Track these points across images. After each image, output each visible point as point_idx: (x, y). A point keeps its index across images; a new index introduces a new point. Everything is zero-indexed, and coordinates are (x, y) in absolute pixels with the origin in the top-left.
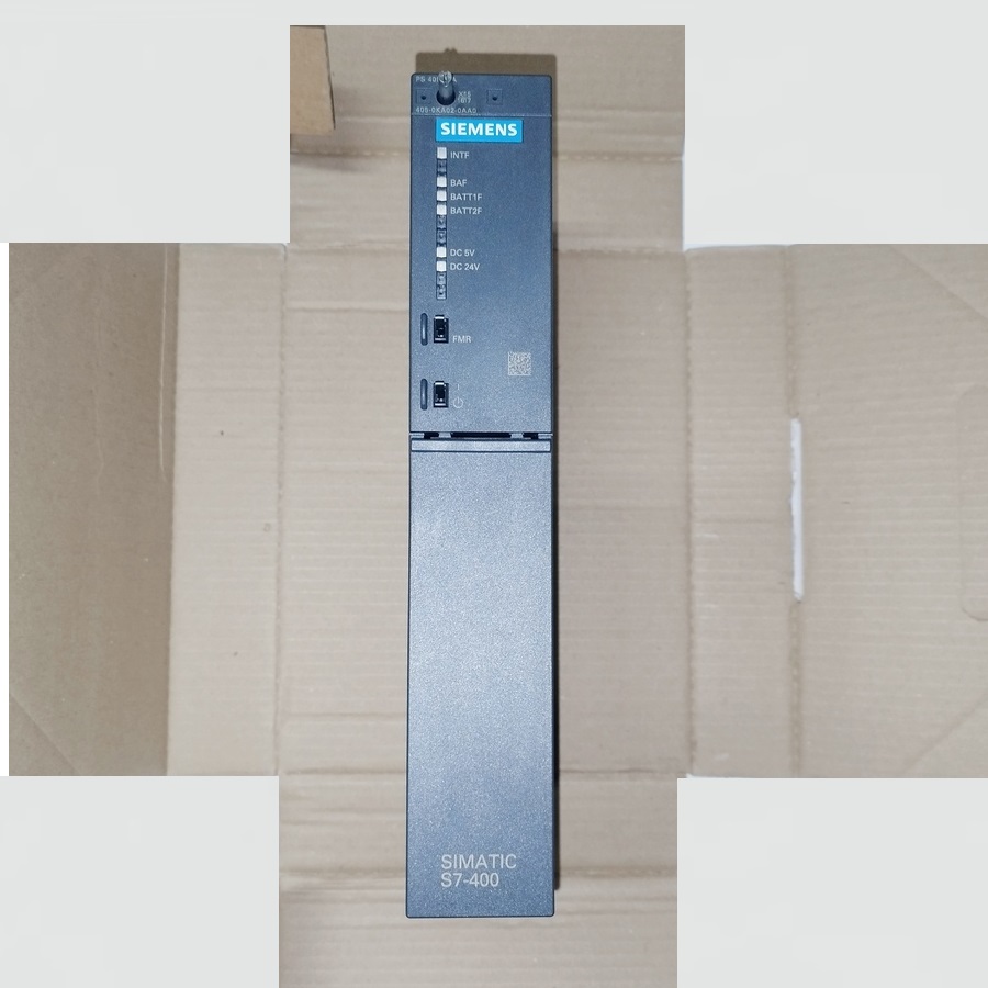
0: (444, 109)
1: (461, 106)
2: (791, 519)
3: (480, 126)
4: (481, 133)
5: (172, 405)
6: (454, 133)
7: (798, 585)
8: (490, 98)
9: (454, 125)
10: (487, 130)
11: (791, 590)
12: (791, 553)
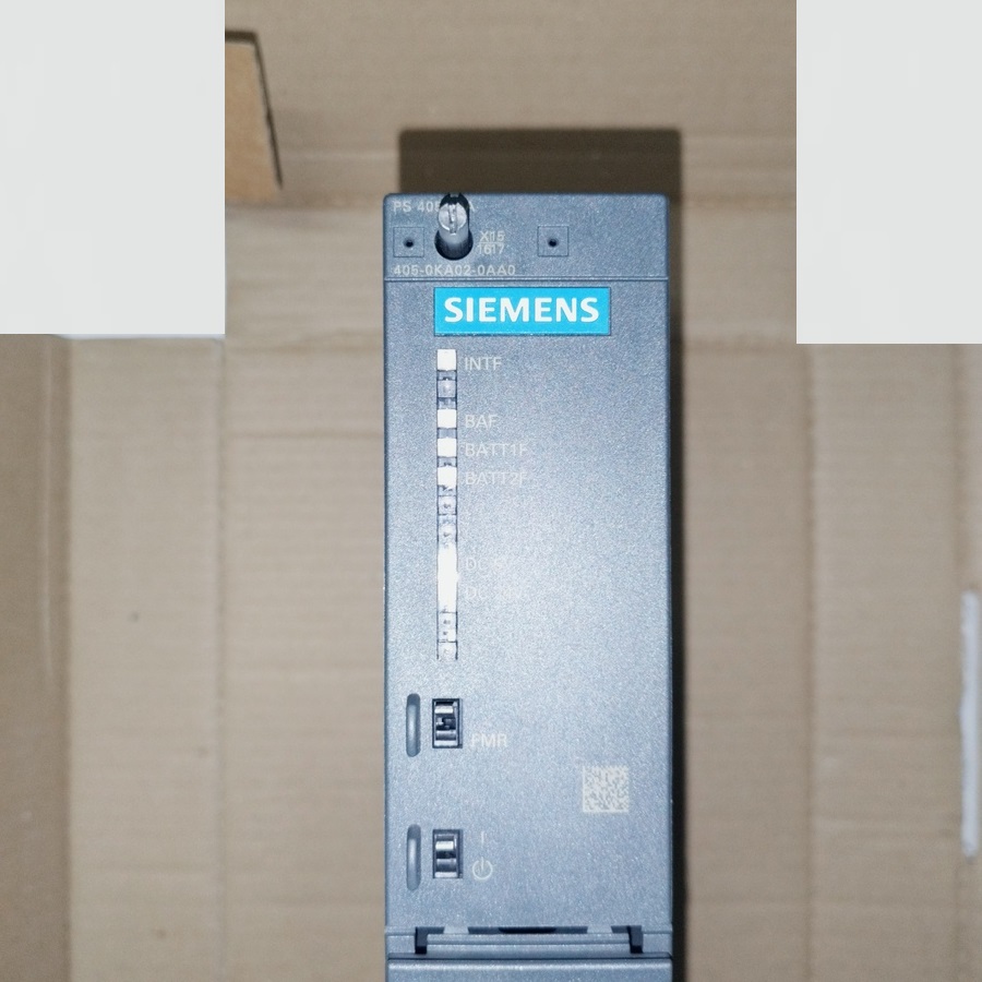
0: (450, 268)
1: (485, 261)
3: (524, 302)
4: (526, 318)
6: (470, 318)
8: (544, 242)
9: (470, 302)
10: (539, 309)
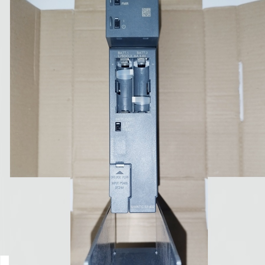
2: (239, 95)
5: (38, 61)
7: (242, 117)
11: (239, 118)
12: (239, 106)
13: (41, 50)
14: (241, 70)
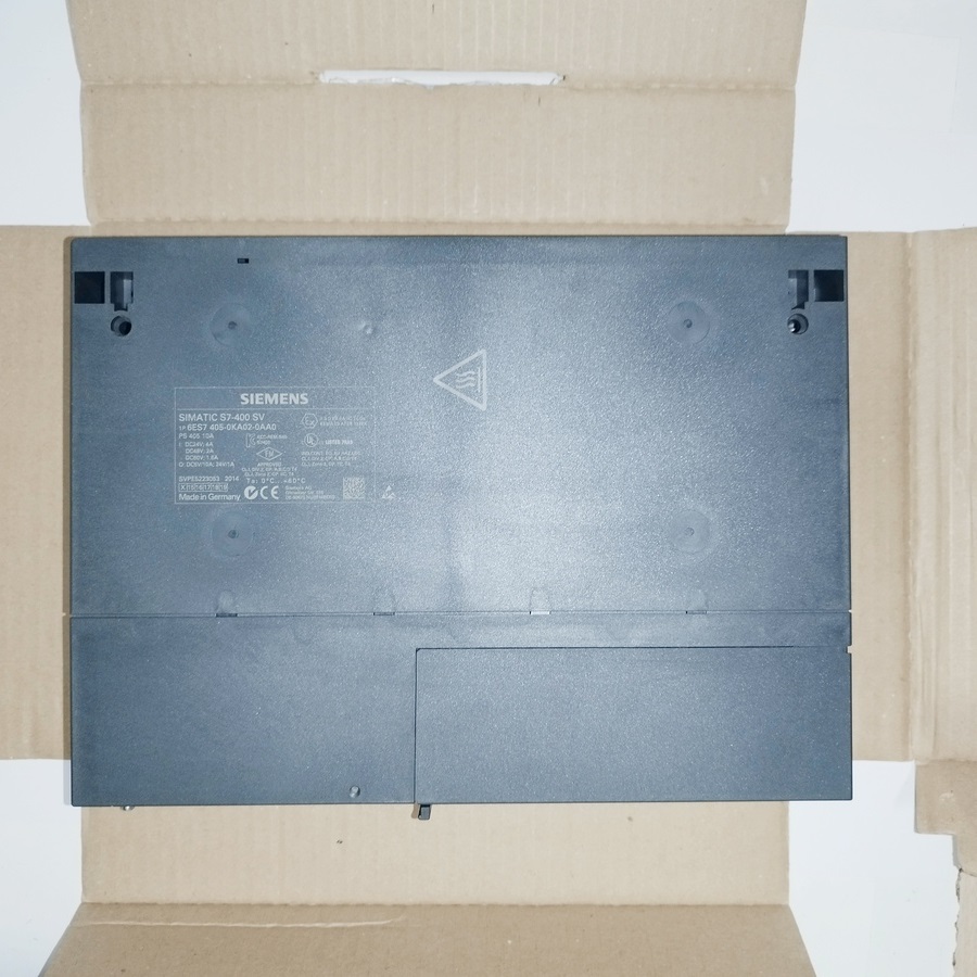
7: (540, 79)
11: (547, 89)
12: (500, 88)
13: (256, 899)
14: (353, 77)
